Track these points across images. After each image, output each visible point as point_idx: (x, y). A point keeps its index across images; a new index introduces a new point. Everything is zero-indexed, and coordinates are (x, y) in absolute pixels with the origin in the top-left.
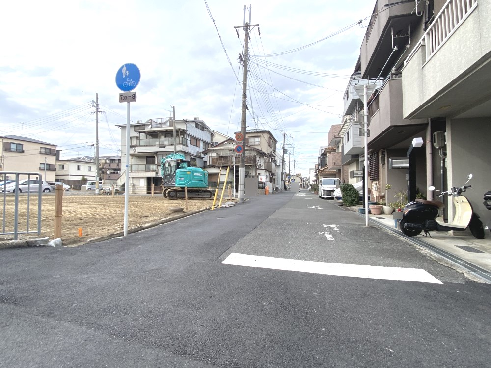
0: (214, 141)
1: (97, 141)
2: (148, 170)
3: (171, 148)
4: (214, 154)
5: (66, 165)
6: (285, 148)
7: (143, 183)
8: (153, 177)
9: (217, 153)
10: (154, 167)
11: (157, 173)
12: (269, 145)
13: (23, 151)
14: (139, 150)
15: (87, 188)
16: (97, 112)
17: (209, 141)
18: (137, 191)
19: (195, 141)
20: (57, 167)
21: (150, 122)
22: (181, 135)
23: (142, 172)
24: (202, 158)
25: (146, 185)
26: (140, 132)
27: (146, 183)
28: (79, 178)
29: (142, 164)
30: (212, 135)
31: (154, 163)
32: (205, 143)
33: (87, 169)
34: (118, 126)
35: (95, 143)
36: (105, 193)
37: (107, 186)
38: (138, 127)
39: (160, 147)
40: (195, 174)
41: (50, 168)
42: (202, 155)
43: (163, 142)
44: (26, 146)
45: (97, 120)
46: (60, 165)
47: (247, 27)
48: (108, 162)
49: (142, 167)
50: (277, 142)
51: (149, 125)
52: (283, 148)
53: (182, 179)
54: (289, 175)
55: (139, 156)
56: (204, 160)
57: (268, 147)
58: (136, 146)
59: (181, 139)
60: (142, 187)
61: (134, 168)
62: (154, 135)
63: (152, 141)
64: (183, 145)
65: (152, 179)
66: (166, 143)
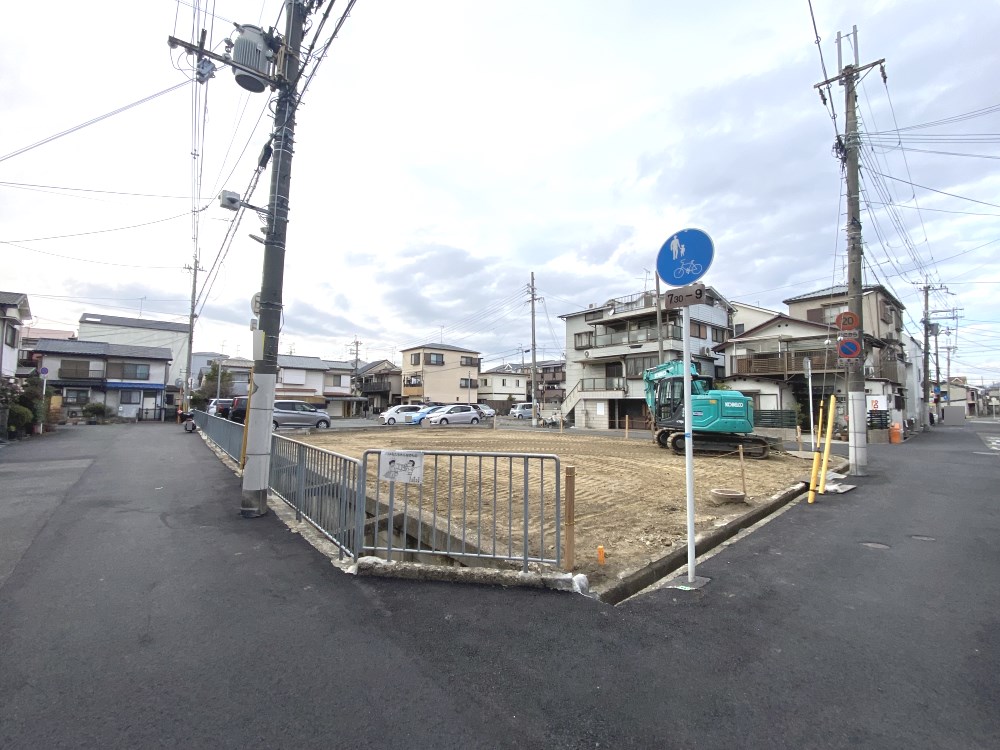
0: (735, 323)
1: (534, 345)
2: (609, 387)
3: (653, 347)
4: (742, 352)
5: (490, 378)
6: (932, 322)
7: (602, 410)
8: (619, 400)
9: (748, 350)
10: (621, 381)
11: (626, 392)
12: (883, 320)
13: (443, 363)
14: (594, 354)
15: (517, 415)
16: (533, 299)
17: (723, 323)
18: (593, 423)
19: (697, 327)
20: (479, 383)
21: (612, 304)
22: (670, 320)
23: (600, 390)
24: (711, 360)
25: (607, 412)
26: (596, 324)
27: (607, 409)
28: (505, 398)
29: (600, 377)
30: (730, 311)
31: (619, 375)
32: (716, 329)
33: (514, 383)
34: (561, 317)
35: (530, 347)
36: (545, 425)
37: (549, 415)
38: (592, 315)
39: (632, 347)
40: (727, 404)
41: (472, 384)
42: (712, 354)
43: (636, 336)
44: (448, 357)
45: (533, 312)
46: (482, 380)
47: (849, 76)
48: (540, 371)
49: (601, 383)
50: (903, 308)
51: (610, 309)
52: (926, 322)
53: (699, 414)
54: (937, 384)
55: (594, 364)
56: (716, 363)
57: (882, 324)
58: (590, 347)
59: (670, 328)
60: (601, 416)
61: (587, 384)
62: (618, 325)
63: (616, 336)
64: (674, 338)
65: (617, 403)
66: (642, 337)
